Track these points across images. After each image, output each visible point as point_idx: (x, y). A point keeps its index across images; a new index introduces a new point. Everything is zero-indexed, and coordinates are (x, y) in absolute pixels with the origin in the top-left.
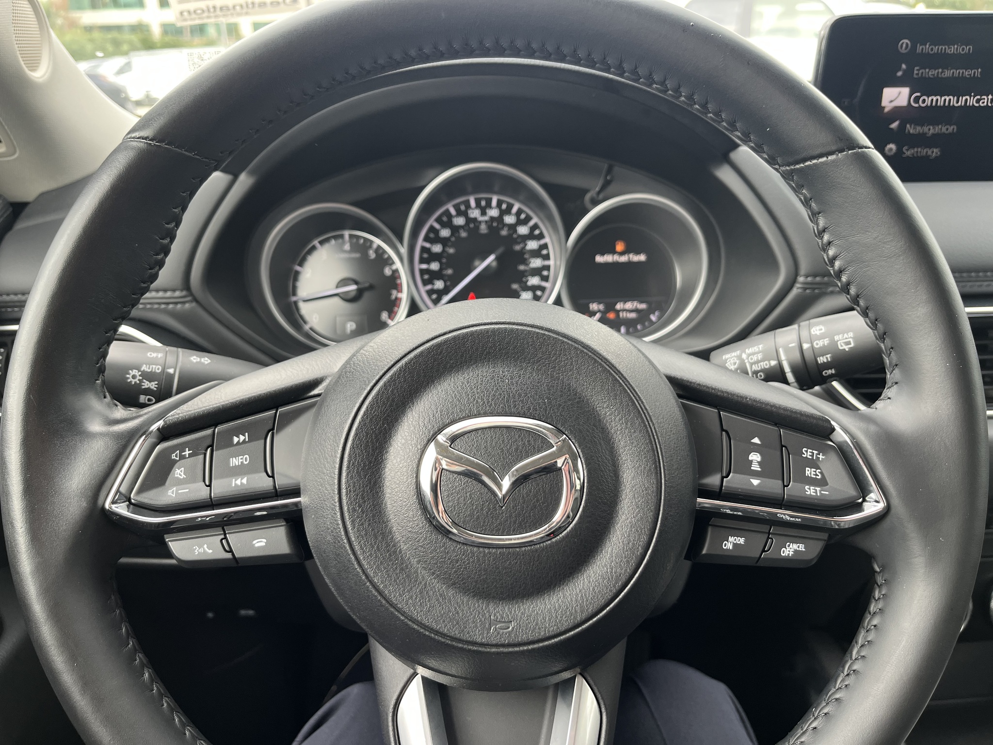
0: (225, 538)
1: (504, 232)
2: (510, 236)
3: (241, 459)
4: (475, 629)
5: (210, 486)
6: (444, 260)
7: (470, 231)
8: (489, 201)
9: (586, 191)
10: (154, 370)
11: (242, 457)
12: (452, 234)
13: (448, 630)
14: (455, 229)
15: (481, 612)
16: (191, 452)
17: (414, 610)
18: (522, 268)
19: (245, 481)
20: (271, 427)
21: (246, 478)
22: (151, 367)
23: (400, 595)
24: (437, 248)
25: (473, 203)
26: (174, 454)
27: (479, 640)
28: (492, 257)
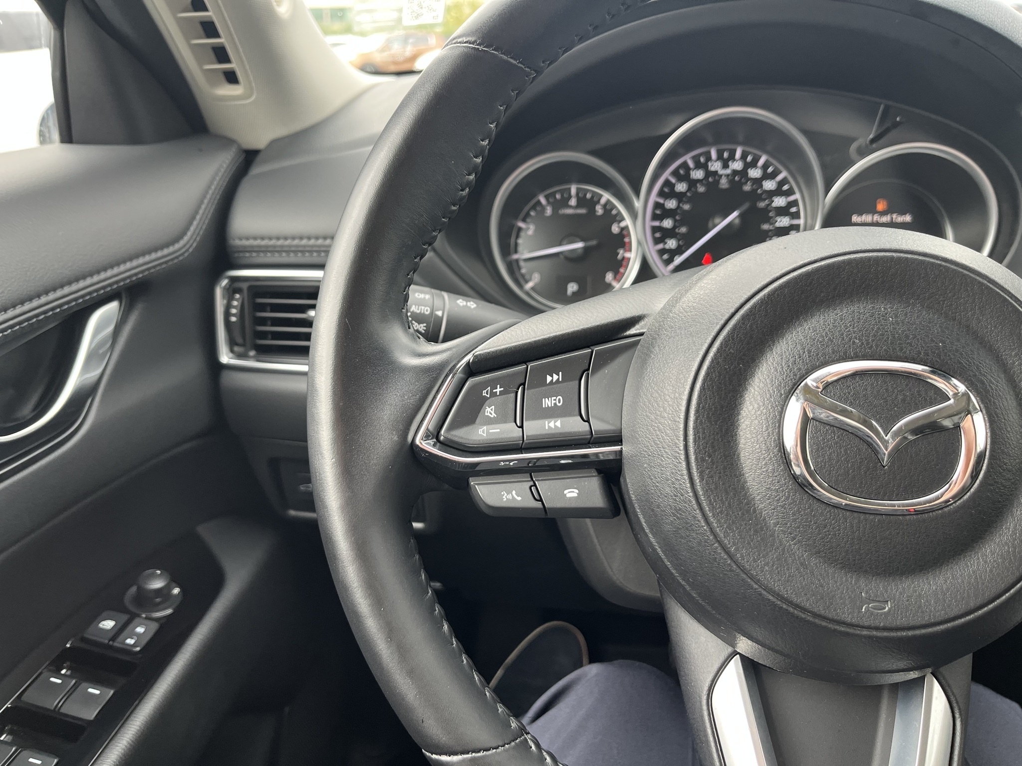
0: (535, 485)
1: (747, 188)
2: (754, 191)
3: (554, 400)
4: (843, 606)
5: (522, 427)
6: (677, 218)
7: (709, 186)
8: (732, 154)
9: (853, 140)
10: (422, 312)
11: (555, 398)
12: (689, 190)
13: (810, 605)
14: (692, 183)
15: (850, 587)
16: (502, 389)
17: (771, 579)
18: (765, 227)
19: (558, 424)
20: (587, 367)
21: (559, 421)
22: (420, 308)
23: (755, 561)
24: (671, 204)
25: (714, 155)
26: (485, 391)
27: (849, 620)
28: (735, 214)
